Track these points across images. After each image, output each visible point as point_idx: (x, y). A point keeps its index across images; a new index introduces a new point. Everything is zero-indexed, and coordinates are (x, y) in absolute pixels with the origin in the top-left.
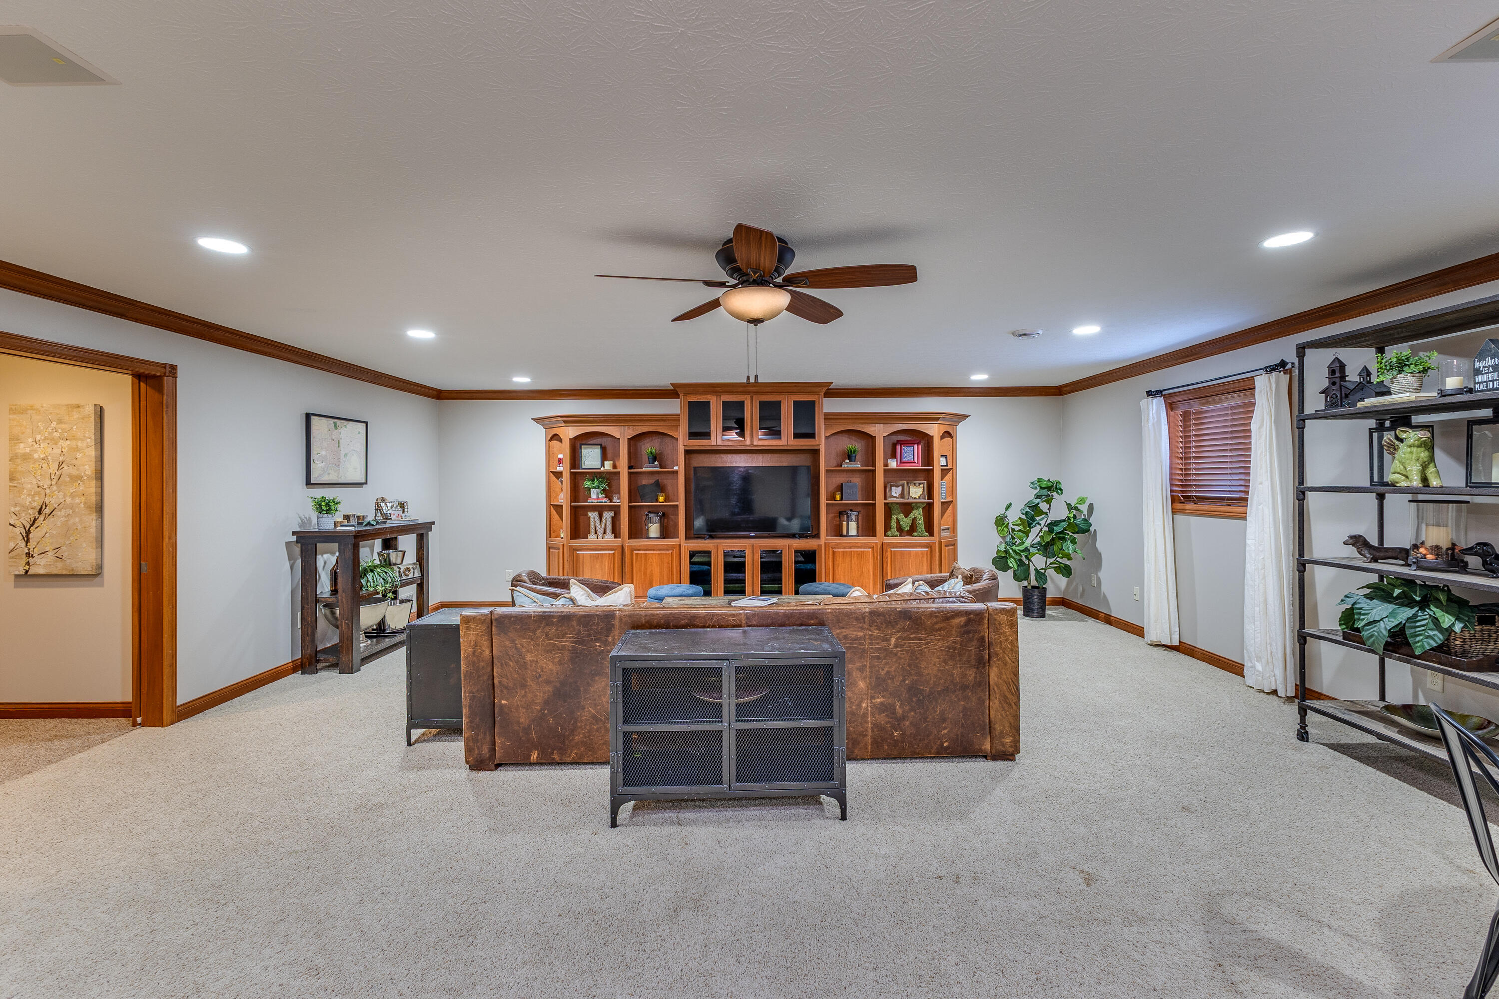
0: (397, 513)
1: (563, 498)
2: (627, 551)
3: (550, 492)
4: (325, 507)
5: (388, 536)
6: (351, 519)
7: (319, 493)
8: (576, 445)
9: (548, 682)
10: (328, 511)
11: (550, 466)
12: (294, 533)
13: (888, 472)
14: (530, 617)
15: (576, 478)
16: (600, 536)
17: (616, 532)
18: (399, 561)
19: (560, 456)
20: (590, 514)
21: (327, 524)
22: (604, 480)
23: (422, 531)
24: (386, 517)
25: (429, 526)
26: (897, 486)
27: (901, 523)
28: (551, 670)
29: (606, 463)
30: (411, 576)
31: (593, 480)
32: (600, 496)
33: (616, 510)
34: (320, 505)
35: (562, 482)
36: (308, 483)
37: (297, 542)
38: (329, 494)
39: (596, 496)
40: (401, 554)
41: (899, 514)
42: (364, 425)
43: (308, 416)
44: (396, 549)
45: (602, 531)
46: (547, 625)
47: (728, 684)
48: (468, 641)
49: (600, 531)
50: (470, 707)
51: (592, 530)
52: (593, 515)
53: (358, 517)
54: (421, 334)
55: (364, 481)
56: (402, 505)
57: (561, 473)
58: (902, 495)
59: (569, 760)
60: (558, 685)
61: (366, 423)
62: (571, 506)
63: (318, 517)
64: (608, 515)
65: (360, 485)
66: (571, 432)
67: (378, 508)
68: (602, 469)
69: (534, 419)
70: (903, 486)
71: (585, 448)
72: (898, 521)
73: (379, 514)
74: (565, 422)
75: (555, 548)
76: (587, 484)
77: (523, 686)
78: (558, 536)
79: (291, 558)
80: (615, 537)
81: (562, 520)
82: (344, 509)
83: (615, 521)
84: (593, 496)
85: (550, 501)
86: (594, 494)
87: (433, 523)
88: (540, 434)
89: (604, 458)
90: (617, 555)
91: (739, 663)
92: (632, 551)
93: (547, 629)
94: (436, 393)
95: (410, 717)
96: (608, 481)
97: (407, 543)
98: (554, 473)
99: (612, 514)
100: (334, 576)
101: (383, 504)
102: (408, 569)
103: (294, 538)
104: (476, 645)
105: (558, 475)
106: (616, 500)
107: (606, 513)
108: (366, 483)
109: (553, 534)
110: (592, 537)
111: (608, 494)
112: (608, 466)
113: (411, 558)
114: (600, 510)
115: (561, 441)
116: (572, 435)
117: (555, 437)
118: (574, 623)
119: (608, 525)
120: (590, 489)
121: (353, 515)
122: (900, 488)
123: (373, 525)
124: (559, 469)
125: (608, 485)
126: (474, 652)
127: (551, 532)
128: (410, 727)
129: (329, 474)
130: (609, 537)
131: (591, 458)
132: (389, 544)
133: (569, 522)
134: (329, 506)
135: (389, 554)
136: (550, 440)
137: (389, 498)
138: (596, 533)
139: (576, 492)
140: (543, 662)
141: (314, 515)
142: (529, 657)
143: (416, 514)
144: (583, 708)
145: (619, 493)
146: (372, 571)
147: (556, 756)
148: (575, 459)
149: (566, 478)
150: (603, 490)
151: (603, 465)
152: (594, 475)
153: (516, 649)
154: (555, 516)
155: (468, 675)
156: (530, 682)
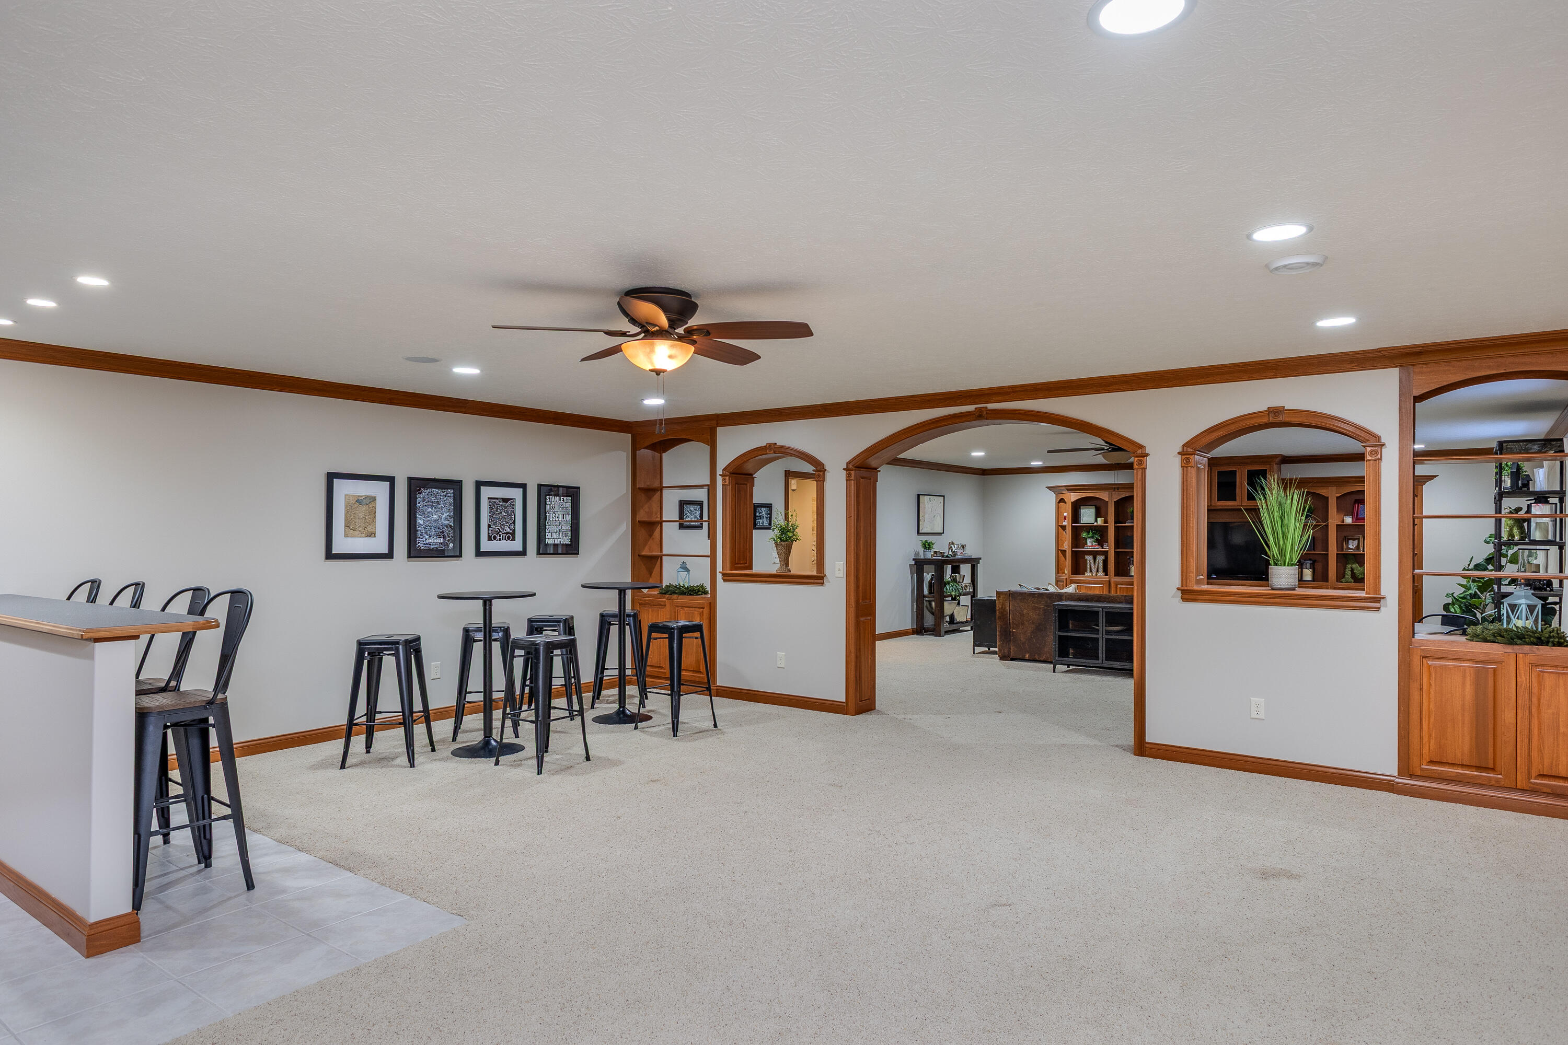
0: (960, 551)
1: (1067, 546)
2: (1113, 585)
3: (1058, 541)
4: (927, 546)
5: (955, 564)
6: (938, 553)
7: (924, 538)
8: (1076, 507)
9: (1033, 623)
10: (929, 548)
11: (1058, 521)
12: (914, 559)
13: (1341, 527)
14: (1026, 593)
15: (1076, 532)
16: (1094, 574)
17: (1106, 571)
18: (961, 581)
19: (1065, 514)
20: (1087, 557)
21: (929, 555)
22: (1097, 532)
23: (974, 563)
24: (955, 554)
25: (977, 560)
26: (1354, 540)
27: (1355, 571)
28: (1035, 618)
29: (1098, 519)
30: (968, 590)
31: (1088, 533)
32: (1094, 544)
33: (1105, 554)
34: (925, 545)
35: (1066, 532)
36: (918, 533)
37: (915, 564)
38: (929, 538)
39: (1090, 544)
40: (962, 577)
41: (1354, 563)
42: (943, 497)
43: (919, 496)
44: (959, 573)
45: (1095, 570)
46: (1033, 597)
47: (1102, 619)
48: (1000, 603)
49: (1094, 570)
50: (1000, 632)
51: (1088, 569)
52: (1089, 558)
53: (941, 553)
54: (978, 454)
55: (942, 532)
56: (963, 547)
57: (1065, 526)
58: (1358, 548)
59: (1042, 659)
60: (1037, 625)
61: (944, 496)
62: (1072, 551)
63: (924, 551)
64: (1100, 558)
65: (940, 534)
66: (1074, 497)
67: (950, 548)
68: (1095, 524)
69: (1048, 488)
70: (1359, 540)
71: (1083, 509)
72: (1352, 570)
73: (951, 552)
74: (1068, 490)
75: (1061, 581)
76: (1084, 535)
77: (1023, 624)
78: (1064, 573)
79: (912, 574)
80: (1105, 575)
81: (1066, 559)
82: (936, 548)
83: (1105, 562)
84: (1089, 544)
85: (1058, 547)
86: (1089, 542)
87: (980, 558)
88: (1052, 498)
89: (1098, 515)
90: (1105, 588)
91: (1107, 610)
92: (1117, 585)
93: (1033, 599)
94: (981, 472)
95: (974, 642)
96: (1100, 533)
97: (965, 569)
98: (1061, 527)
99: (1103, 557)
100: (931, 584)
101: (952, 546)
102: (966, 586)
103: (913, 562)
104: (1003, 604)
105: (1064, 528)
106: (1106, 548)
107: (1099, 556)
108: (943, 533)
109: (1060, 571)
110: (1088, 574)
111: (1100, 542)
112: (1100, 521)
113: (968, 580)
114: (1095, 554)
115: (1065, 503)
116: (1073, 499)
117: (1062, 501)
118: (1045, 597)
119: (1100, 565)
120: (1086, 538)
121: (939, 551)
122: (1356, 542)
123: (949, 557)
124: (1065, 524)
125: (1100, 536)
126: (1002, 607)
127: (1059, 570)
128: (975, 645)
129: (927, 527)
130: (1101, 574)
131: (1088, 516)
132: (956, 570)
133: (1070, 562)
134: (930, 545)
135: (956, 576)
136: (1059, 502)
137: (955, 543)
138: (1091, 571)
139: (1077, 540)
140: (1031, 614)
141: (921, 550)
142: (1025, 612)
143: (970, 553)
144: (1048, 636)
145: (1107, 542)
146: (949, 584)
147: (1037, 657)
148: (1076, 517)
149: (1069, 530)
150: (1096, 539)
151: (1096, 521)
152: (1090, 528)
153: (1020, 607)
154: (1063, 558)
155: (999, 618)
156: (1025, 623)
